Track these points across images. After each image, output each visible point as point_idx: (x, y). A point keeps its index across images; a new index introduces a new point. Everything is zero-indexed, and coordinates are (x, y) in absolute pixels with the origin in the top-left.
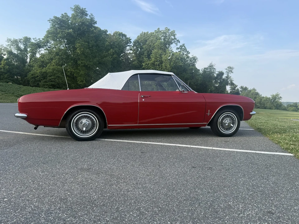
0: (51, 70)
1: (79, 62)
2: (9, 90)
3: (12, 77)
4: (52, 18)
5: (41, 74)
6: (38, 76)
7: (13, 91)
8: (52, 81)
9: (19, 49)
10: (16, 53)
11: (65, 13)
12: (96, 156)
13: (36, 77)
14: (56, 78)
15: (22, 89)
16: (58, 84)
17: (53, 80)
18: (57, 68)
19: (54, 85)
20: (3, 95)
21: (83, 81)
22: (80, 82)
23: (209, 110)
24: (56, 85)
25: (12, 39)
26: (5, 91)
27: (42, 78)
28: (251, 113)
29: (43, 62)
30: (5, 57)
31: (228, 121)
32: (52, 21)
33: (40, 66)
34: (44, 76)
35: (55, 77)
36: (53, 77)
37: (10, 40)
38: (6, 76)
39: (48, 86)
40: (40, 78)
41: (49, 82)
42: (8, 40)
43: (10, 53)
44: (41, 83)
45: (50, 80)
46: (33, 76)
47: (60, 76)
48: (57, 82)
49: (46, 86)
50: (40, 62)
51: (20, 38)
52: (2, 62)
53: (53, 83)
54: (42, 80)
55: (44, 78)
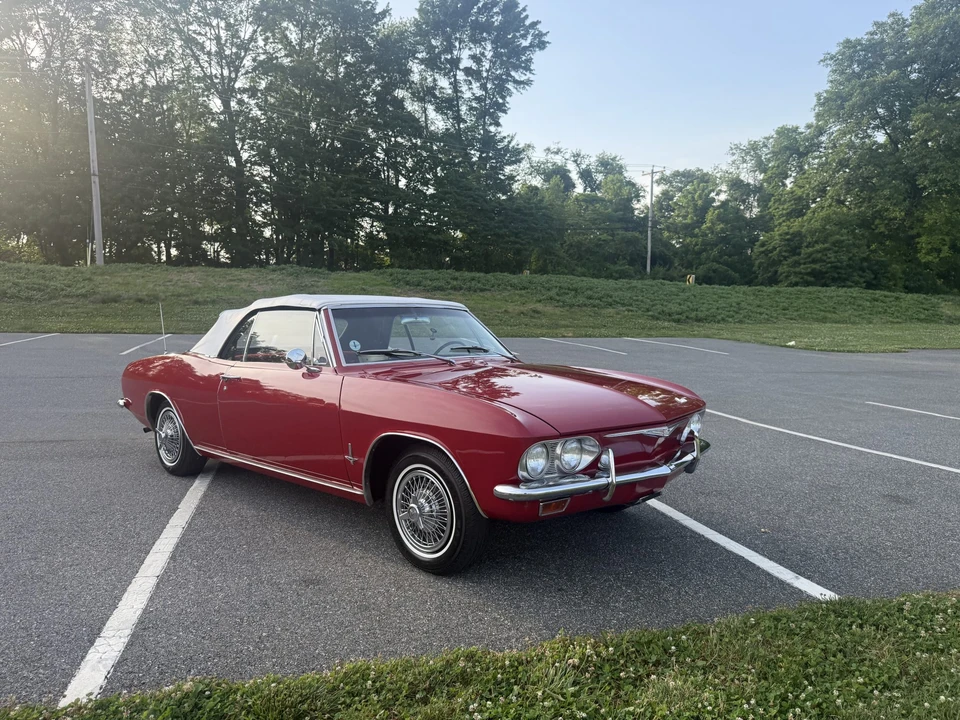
0: (816, 225)
1: (922, 181)
2: (642, 301)
5: (786, 240)
8: (814, 261)
9: (761, 166)
10: (751, 182)
13: (770, 251)
14: (829, 249)
16: (836, 267)
17: (819, 255)
19: (821, 272)
20: (618, 314)
21: (939, 251)
22: (926, 254)
24: (826, 273)
25: (745, 143)
26: (631, 305)
27: (786, 251)
29: (800, 198)
32: (832, 59)
33: (790, 215)
34: (793, 244)
35: (826, 245)
36: (818, 247)
37: (737, 148)
39: (802, 278)
40: (780, 252)
41: (805, 264)
42: (732, 149)
43: (736, 184)
44: (783, 269)
45: (810, 255)
46: (764, 249)
47: (843, 241)
48: (829, 263)
49: (793, 279)
50: (790, 201)
51: (767, 136)
52: (710, 216)
53: (817, 266)
54: (785, 258)
55: (794, 250)
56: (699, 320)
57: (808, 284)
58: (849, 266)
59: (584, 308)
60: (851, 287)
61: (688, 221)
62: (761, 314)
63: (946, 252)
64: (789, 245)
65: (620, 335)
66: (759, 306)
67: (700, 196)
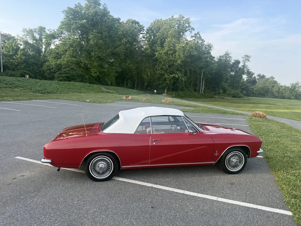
0: (65, 62)
1: (93, 54)
2: (27, 86)
3: (28, 68)
4: (66, 9)
5: (56, 66)
6: (53, 68)
7: (30, 87)
8: (66, 73)
9: (34, 38)
10: (32, 43)
11: (79, 3)
12: (112, 212)
13: (51, 69)
14: (70, 70)
15: (39, 84)
16: (73, 76)
17: (68, 72)
18: (71, 60)
19: (68, 77)
20: (21, 91)
21: (96, 73)
23: (217, 151)
24: (70, 77)
25: (28, 29)
26: (23, 87)
27: (57, 69)
28: (258, 152)
29: (58, 53)
30: (22, 47)
31: (235, 160)
32: (65, 12)
33: (55, 58)
34: (59, 67)
36: (67, 69)
37: (26, 30)
38: (22, 66)
39: (63, 79)
40: (55, 70)
41: (63, 74)
42: (24, 30)
43: (26, 43)
44: (56, 75)
45: (65, 71)
46: (48, 68)
47: (74, 68)
48: (71, 74)
49: (61, 79)
50: (54, 54)
51: (35, 28)
52: (19, 53)
53: (67, 75)
54: (57, 72)
55: (59, 70)
56: (49, 93)
57: (65, 80)
58: (76, 75)
59: (7, 89)
60: (77, 82)
61: (11, 53)
62: (64, 90)
63: (98, 73)
64: (57, 68)
65: (30, 99)
66: (62, 88)
67: (15, 45)
